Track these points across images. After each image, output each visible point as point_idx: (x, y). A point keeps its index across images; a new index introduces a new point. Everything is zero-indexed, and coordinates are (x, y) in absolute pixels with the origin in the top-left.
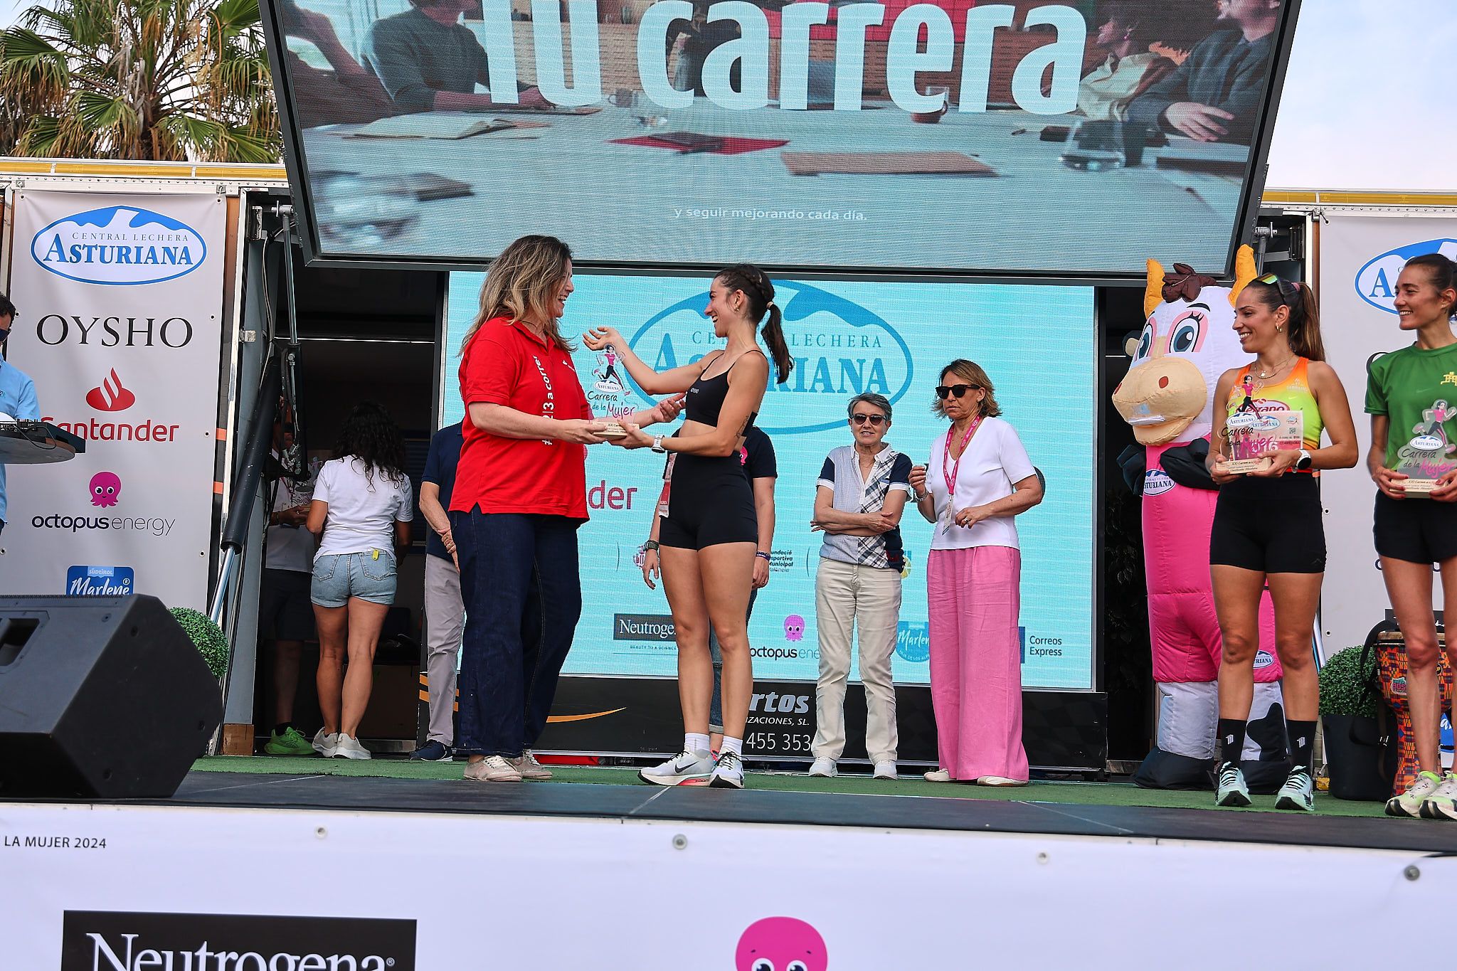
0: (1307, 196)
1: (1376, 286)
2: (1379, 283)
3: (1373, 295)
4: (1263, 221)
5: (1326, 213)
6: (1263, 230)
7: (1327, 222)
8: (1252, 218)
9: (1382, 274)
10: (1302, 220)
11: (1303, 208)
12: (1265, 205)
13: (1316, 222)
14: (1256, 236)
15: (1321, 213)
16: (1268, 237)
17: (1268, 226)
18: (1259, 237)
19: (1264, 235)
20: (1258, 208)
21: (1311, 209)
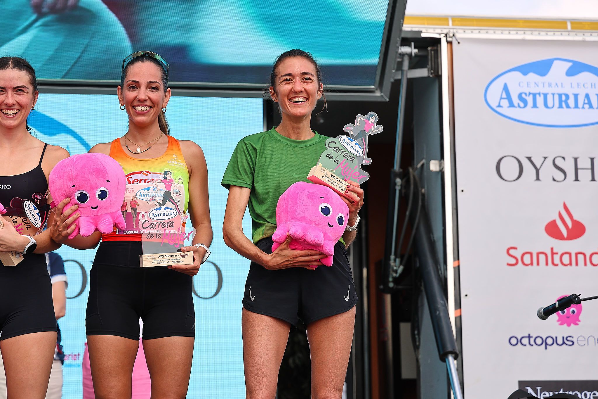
0: (442, 20)
1: (501, 98)
2: (504, 96)
3: (499, 106)
4: (405, 42)
5: (458, 36)
6: (405, 50)
7: (459, 43)
8: (396, 39)
9: (506, 88)
10: (438, 41)
11: (439, 31)
12: (407, 27)
13: (450, 43)
14: (400, 54)
15: (454, 35)
16: (410, 55)
17: (409, 46)
18: (402, 55)
19: (407, 54)
20: (401, 30)
21: (445, 31)
